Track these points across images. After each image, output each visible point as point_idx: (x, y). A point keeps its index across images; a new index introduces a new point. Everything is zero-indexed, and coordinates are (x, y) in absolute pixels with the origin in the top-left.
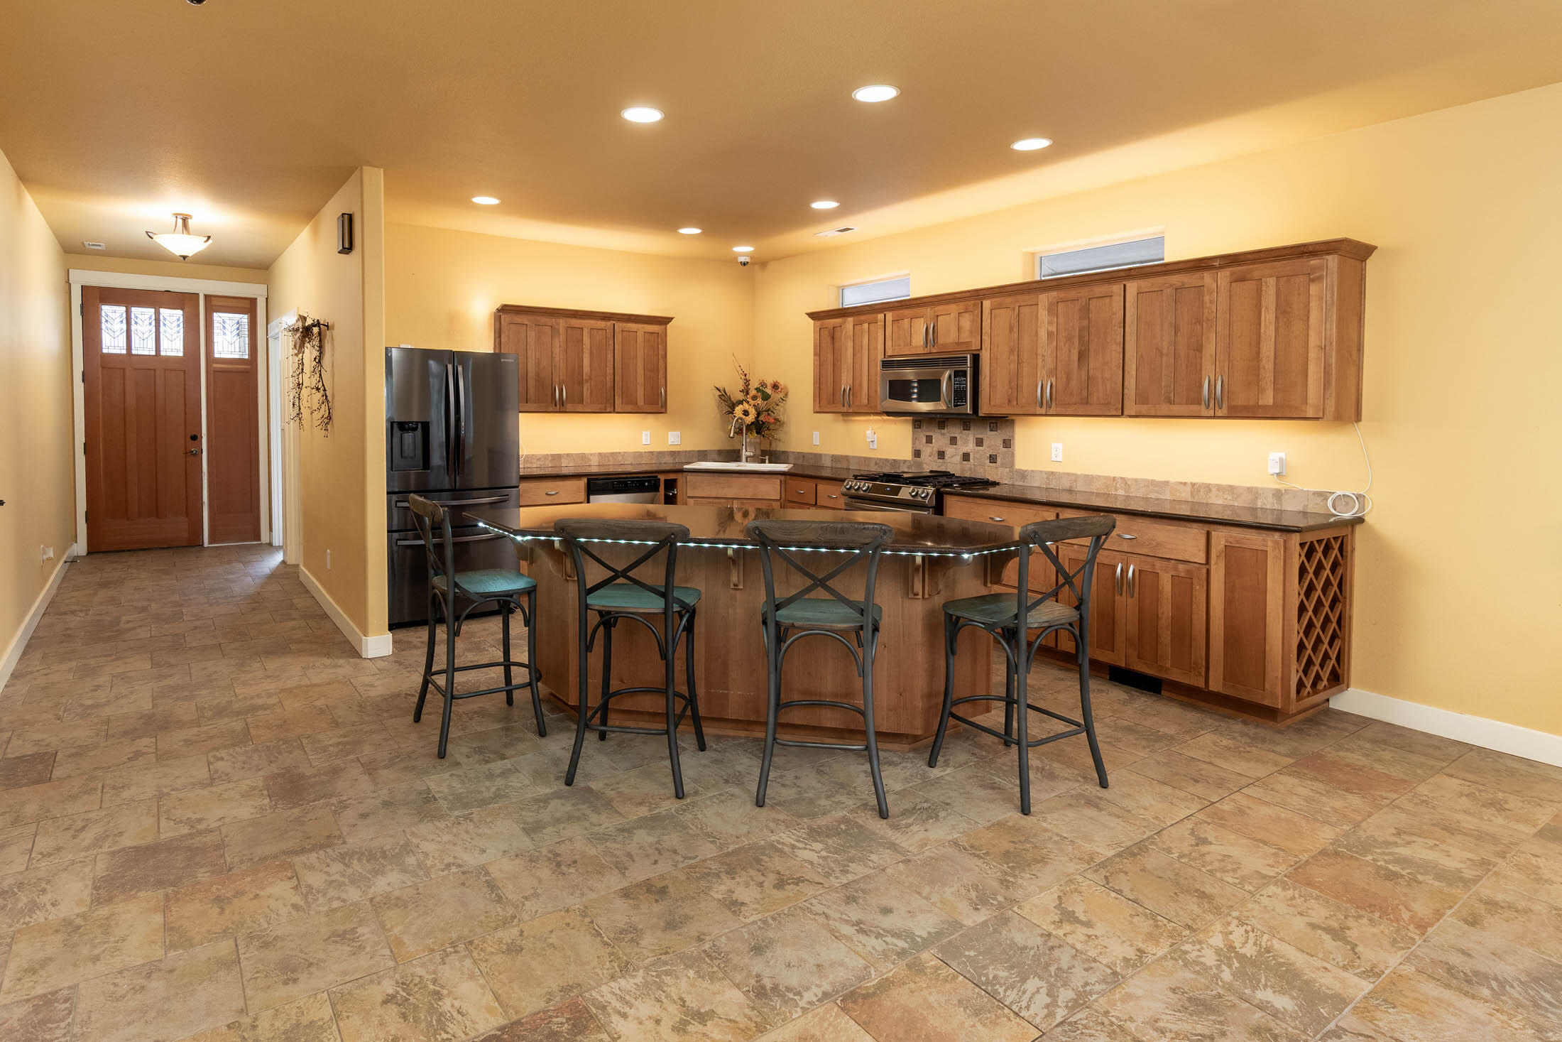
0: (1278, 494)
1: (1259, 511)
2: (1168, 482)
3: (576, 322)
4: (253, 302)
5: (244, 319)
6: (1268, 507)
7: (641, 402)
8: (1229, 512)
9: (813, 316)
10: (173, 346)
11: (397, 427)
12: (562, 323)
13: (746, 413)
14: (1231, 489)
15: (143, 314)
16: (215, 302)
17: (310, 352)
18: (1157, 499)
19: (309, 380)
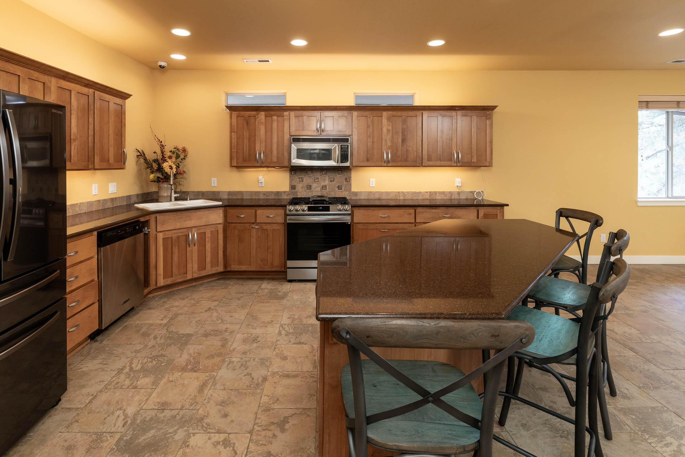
0: (459, 193)
1: (453, 200)
2: (421, 192)
6: (456, 198)
8: (443, 201)
9: (231, 108)
14: (443, 193)
18: (417, 199)
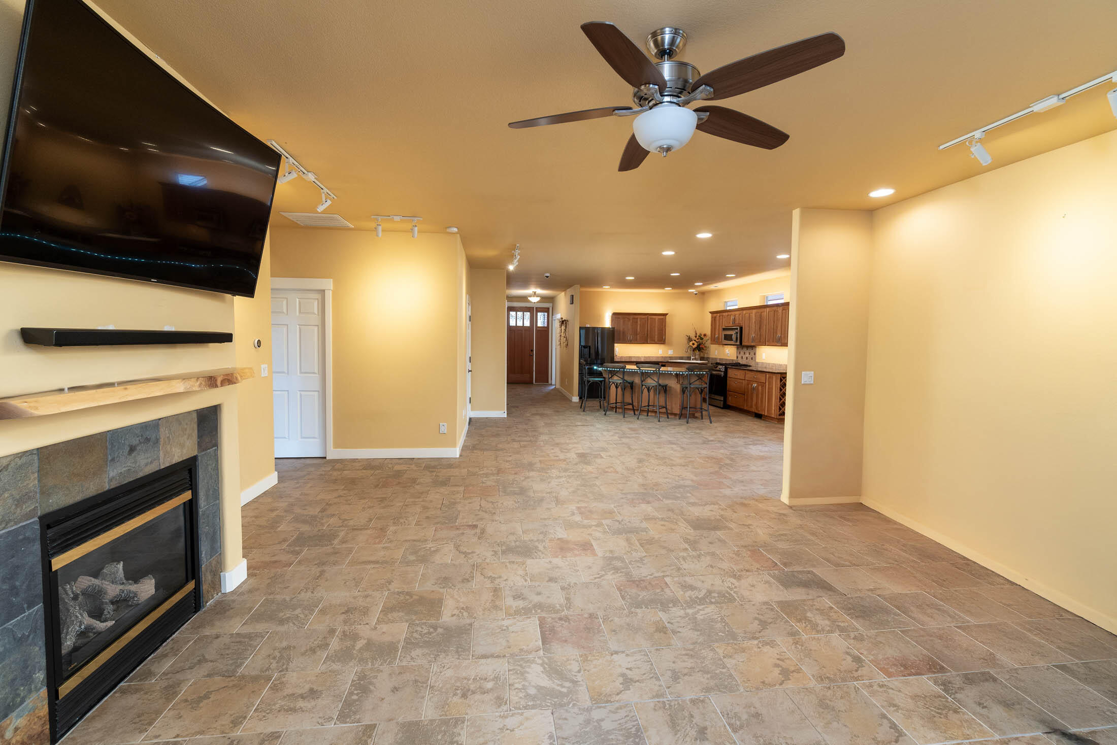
3: (636, 317)
4: (548, 309)
5: (546, 314)
7: (656, 340)
9: (710, 312)
10: (527, 323)
11: (582, 348)
12: (632, 317)
13: (693, 344)
15: (520, 314)
16: (539, 309)
17: (563, 327)
19: (563, 335)
